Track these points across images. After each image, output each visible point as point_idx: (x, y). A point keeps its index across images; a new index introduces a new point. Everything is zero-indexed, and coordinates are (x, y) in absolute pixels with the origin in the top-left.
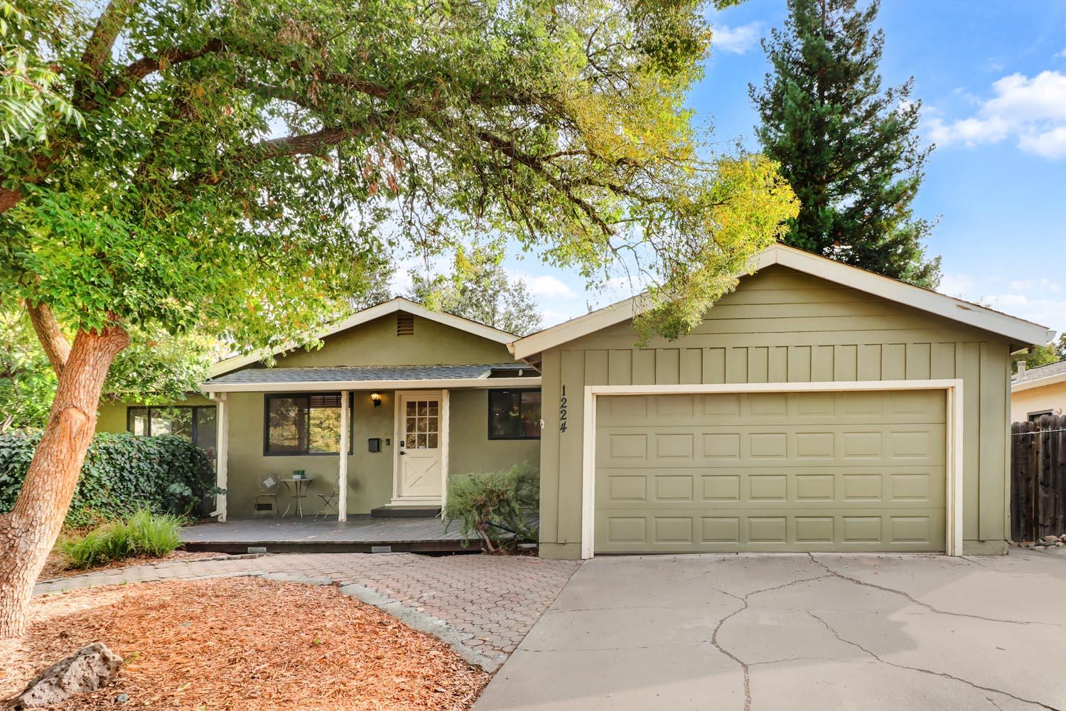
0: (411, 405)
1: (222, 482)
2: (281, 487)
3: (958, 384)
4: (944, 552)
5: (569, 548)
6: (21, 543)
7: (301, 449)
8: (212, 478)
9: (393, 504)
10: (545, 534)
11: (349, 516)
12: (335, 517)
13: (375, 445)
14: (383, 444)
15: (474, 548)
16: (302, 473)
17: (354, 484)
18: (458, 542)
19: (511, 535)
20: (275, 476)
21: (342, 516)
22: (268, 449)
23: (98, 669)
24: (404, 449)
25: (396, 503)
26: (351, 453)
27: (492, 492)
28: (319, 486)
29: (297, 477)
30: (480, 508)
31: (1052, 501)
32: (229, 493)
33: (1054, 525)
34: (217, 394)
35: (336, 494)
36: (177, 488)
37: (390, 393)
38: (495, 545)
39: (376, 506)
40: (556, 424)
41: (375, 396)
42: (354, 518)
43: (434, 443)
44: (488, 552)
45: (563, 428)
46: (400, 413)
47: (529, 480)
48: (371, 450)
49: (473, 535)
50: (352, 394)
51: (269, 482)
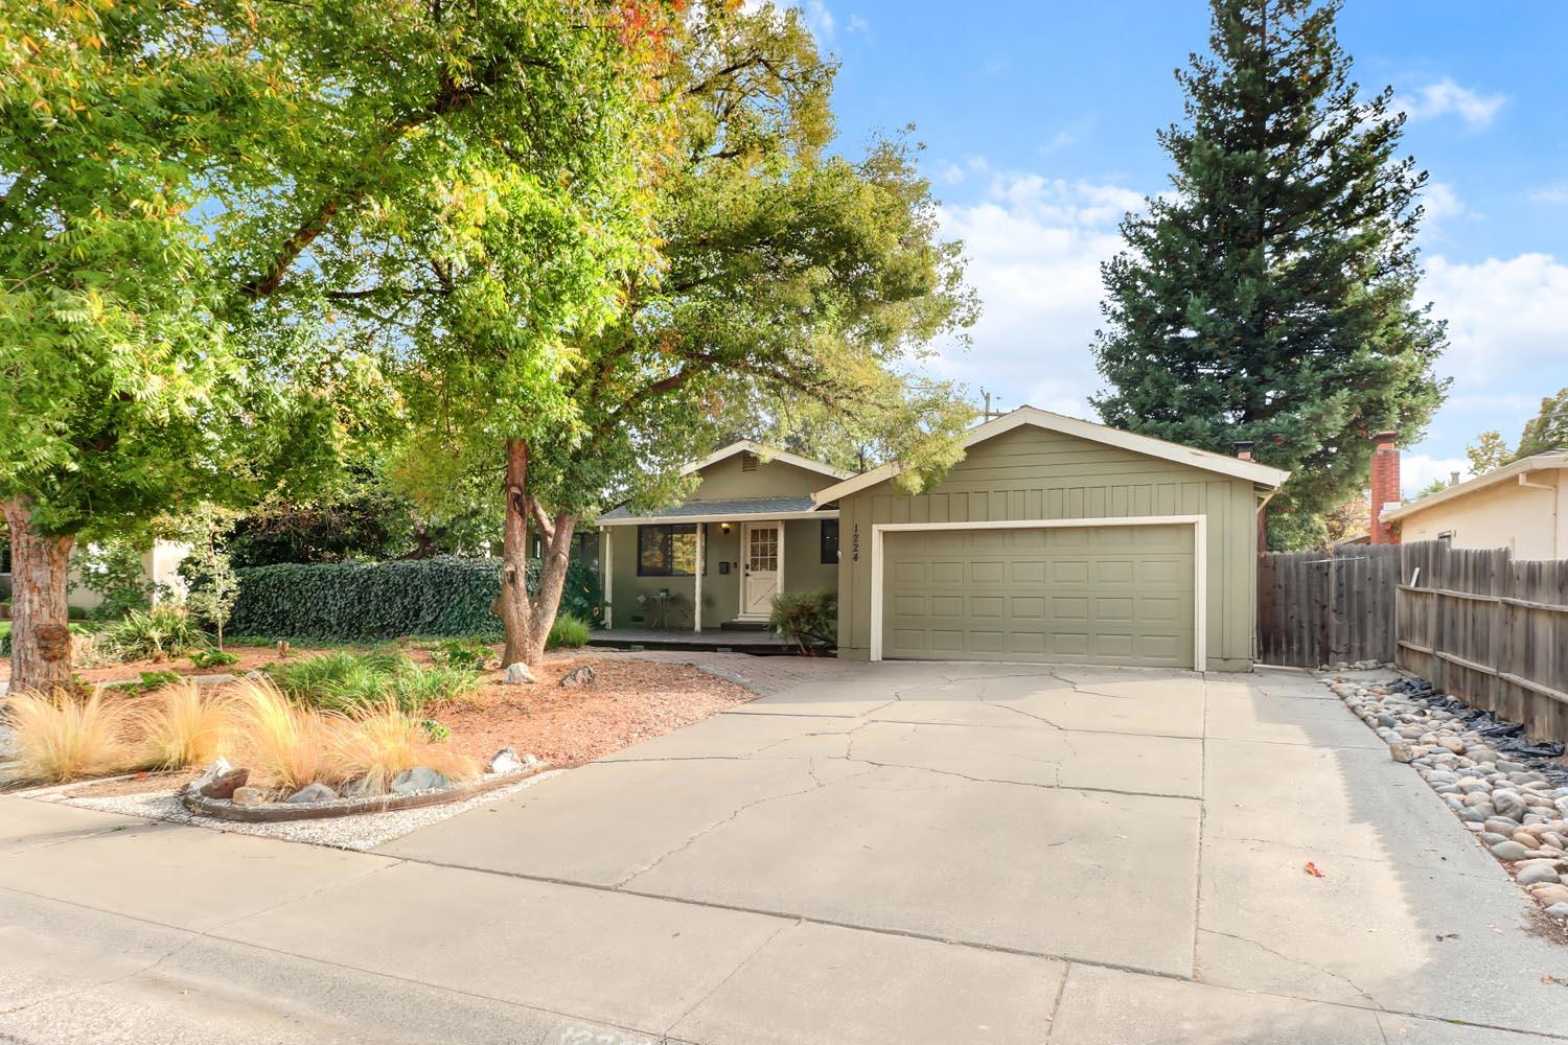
0: (754, 532)
1: (608, 598)
2: (650, 603)
3: (1201, 520)
4: (1193, 669)
5: (861, 651)
6: (541, 622)
7: (666, 571)
8: (601, 593)
9: (740, 619)
10: (842, 640)
11: (703, 628)
12: (693, 629)
13: (725, 568)
14: (732, 569)
15: (791, 651)
16: (666, 591)
17: (707, 601)
18: (779, 646)
19: (822, 643)
20: (645, 594)
21: (698, 627)
22: (641, 572)
23: (588, 676)
24: (749, 571)
25: (742, 618)
26: (704, 575)
27: (803, 607)
28: (682, 603)
29: (663, 594)
30: (796, 619)
31: (1347, 629)
32: (613, 606)
33: (1349, 652)
34: (605, 527)
35: (693, 610)
36: (578, 601)
37: (738, 524)
38: (807, 648)
39: (725, 620)
40: (851, 555)
41: (724, 525)
42: (705, 630)
43: (774, 567)
44: (802, 655)
45: (856, 558)
46: (745, 538)
47: (830, 598)
48: (722, 572)
49: (791, 642)
50: (705, 526)
51: (642, 599)
